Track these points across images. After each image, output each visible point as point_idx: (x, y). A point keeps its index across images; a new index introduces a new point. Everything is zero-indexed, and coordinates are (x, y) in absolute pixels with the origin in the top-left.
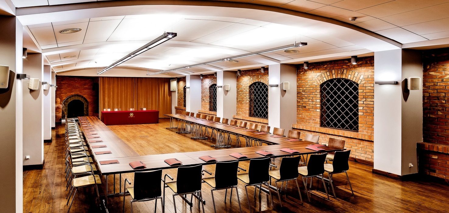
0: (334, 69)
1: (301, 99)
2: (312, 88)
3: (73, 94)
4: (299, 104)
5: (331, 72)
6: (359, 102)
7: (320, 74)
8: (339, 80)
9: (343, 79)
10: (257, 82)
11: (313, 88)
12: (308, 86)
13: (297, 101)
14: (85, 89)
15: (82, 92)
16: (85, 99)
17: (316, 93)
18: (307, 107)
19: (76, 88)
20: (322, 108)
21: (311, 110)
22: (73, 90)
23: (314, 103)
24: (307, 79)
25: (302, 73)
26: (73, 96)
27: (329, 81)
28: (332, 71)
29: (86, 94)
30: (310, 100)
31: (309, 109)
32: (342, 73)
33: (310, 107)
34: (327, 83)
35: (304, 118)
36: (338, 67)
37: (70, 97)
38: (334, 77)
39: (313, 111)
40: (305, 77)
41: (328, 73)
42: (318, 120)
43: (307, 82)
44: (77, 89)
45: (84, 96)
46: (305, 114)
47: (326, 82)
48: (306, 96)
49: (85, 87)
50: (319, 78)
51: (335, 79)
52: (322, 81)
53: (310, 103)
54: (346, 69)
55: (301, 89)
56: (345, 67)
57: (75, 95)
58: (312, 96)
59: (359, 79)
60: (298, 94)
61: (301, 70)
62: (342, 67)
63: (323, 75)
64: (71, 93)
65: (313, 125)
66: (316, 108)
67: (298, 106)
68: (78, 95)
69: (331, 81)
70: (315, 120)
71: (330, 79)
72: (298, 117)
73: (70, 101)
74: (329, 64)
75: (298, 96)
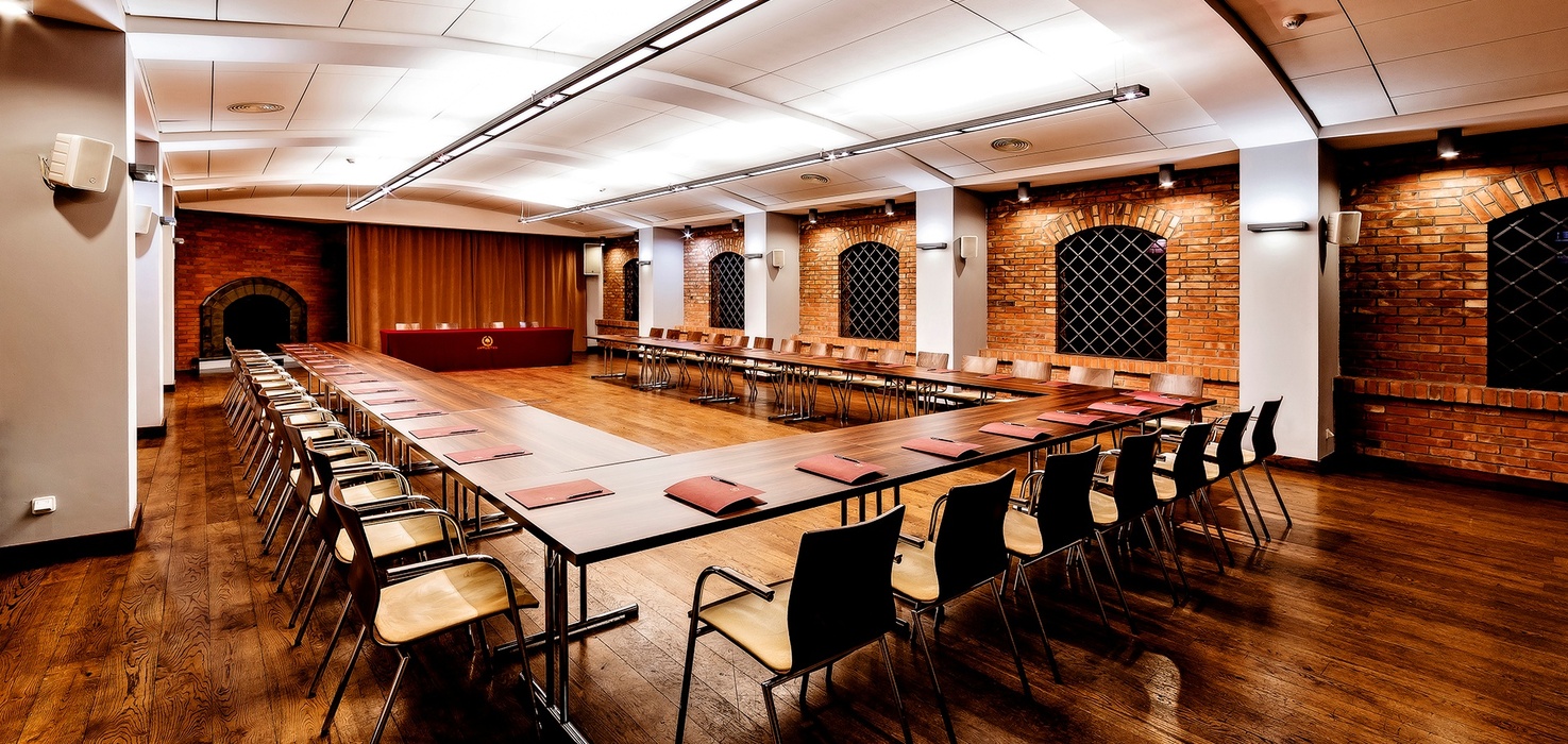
0: (1096, 203)
1: (1000, 284)
2: (1032, 255)
3: (247, 274)
4: (994, 297)
5: (1087, 210)
6: (1168, 285)
7: (1057, 215)
8: (1109, 232)
9: (1121, 227)
10: (864, 244)
11: (1036, 252)
12: (1020, 249)
13: (988, 288)
14: (294, 261)
15: (280, 271)
16: (292, 292)
17: (1044, 266)
18: (1018, 305)
19: (258, 256)
20: (1059, 305)
21: (1030, 310)
22: (248, 262)
23: (1038, 292)
24: (1018, 231)
25: (1002, 216)
26: (245, 282)
27: (1082, 233)
28: (1091, 208)
29: (296, 277)
30: (1027, 286)
31: (1023, 307)
32: (1120, 213)
33: (1027, 304)
34: (1075, 241)
35: (1008, 334)
36: (1108, 199)
37: (234, 287)
38: (1097, 224)
39: (1036, 313)
40: (1012, 226)
41: (1080, 215)
42: (1051, 336)
43: (1017, 238)
44: (260, 259)
45: (292, 284)
46: (1011, 323)
47: (1071, 237)
48: (1013, 274)
49: (292, 253)
50: (1054, 227)
51: (1098, 229)
52: (1063, 235)
53: (1027, 292)
54: (1132, 201)
55: (999, 256)
56: (1128, 196)
57: (254, 281)
58: (1032, 274)
59: (1168, 226)
60: (989, 270)
61: (999, 209)
62: (1121, 199)
63: (1066, 220)
64: (239, 273)
65: (1037, 348)
66: (1046, 305)
67: (991, 304)
68: (265, 281)
69: (1088, 234)
70: (1043, 336)
71: (1084, 228)
72: (990, 332)
73: (232, 297)
74: (1082, 191)
75: (989, 277)
